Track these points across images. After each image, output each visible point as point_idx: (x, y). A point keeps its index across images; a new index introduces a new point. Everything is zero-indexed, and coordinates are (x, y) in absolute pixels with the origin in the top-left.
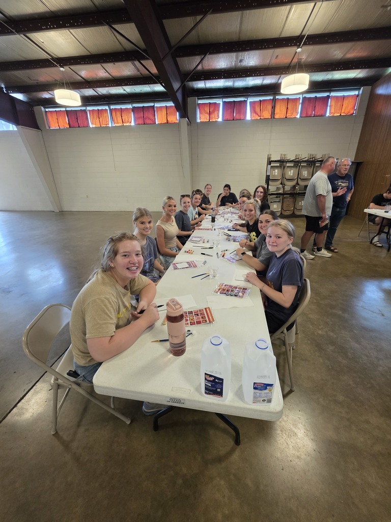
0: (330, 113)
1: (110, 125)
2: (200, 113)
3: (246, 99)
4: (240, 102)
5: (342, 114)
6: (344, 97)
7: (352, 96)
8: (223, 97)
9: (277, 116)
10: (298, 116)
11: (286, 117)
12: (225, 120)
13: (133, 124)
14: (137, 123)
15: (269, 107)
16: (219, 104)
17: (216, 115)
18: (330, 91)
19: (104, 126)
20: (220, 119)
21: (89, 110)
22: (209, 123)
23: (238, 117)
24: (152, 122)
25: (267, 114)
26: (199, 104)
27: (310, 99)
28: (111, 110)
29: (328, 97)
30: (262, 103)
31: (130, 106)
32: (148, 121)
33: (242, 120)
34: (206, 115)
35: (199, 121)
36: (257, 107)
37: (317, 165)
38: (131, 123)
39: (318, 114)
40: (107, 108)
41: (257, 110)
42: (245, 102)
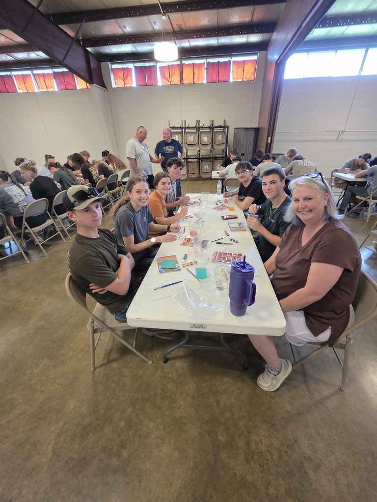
0: (234, 79)
1: (36, 90)
2: (115, 78)
3: (155, 64)
4: (150, 67)
5: (244, 80)
6: (244, 62)
7: (252, 61)
8: (134, 62)
9: (185, 82)
10: (205, 82)
11: (194, 83)
12: (139, 86)
13: (56, 89)
14: (60, 88)
15: (177, 73)
16: (131, 69)
17: (130, 81)
18: (231, 56)
19: (31, 91)
20: (134, 85)
21: (14, 75)
22: (125, 89)
23: (150, 83)
24: (73, 88)
25: (176, 80)
26: (113, 70)
27: (213, 64)
28: (35, 75)
29: (230, 61)
30: (170, 68)
31: (50, 71)
32: (70, 87)
33: (153, 84)
34: (121, 80)
35: (114, 86)
36: (166, 72)
37: (215, 131)
38: (54, 88)
39: (223, 79)
40: (28, 72)
41: (167, 75)
42: (154, 67)
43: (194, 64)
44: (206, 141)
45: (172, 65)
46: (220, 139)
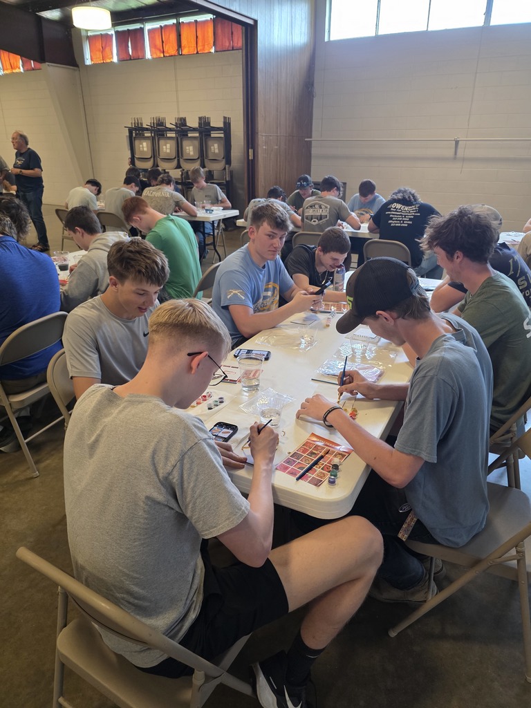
3: (142, 26)
4: (136, 30)
9: (185, 52)
10: (213, 50)
11: (197, 53)
12: (120, 60)
13: (22, 70)
14: (26, 68)
15: (173, 37)
16: (112, 35)
17: (110, 53)
20: (115, 59)
22: (103, 65)
23: (135, 56)
25: (171, 49)
26: (88, 37)
30: (163, 31)
33: (138, 57)
34: (98, 52)
35: (88, 62)
36: (157, 37)
41: (159, 42)
42: (142, 30)
43: (196, 21)
44: (192, 153)
45: (166, 26)
46: (217, 151)
